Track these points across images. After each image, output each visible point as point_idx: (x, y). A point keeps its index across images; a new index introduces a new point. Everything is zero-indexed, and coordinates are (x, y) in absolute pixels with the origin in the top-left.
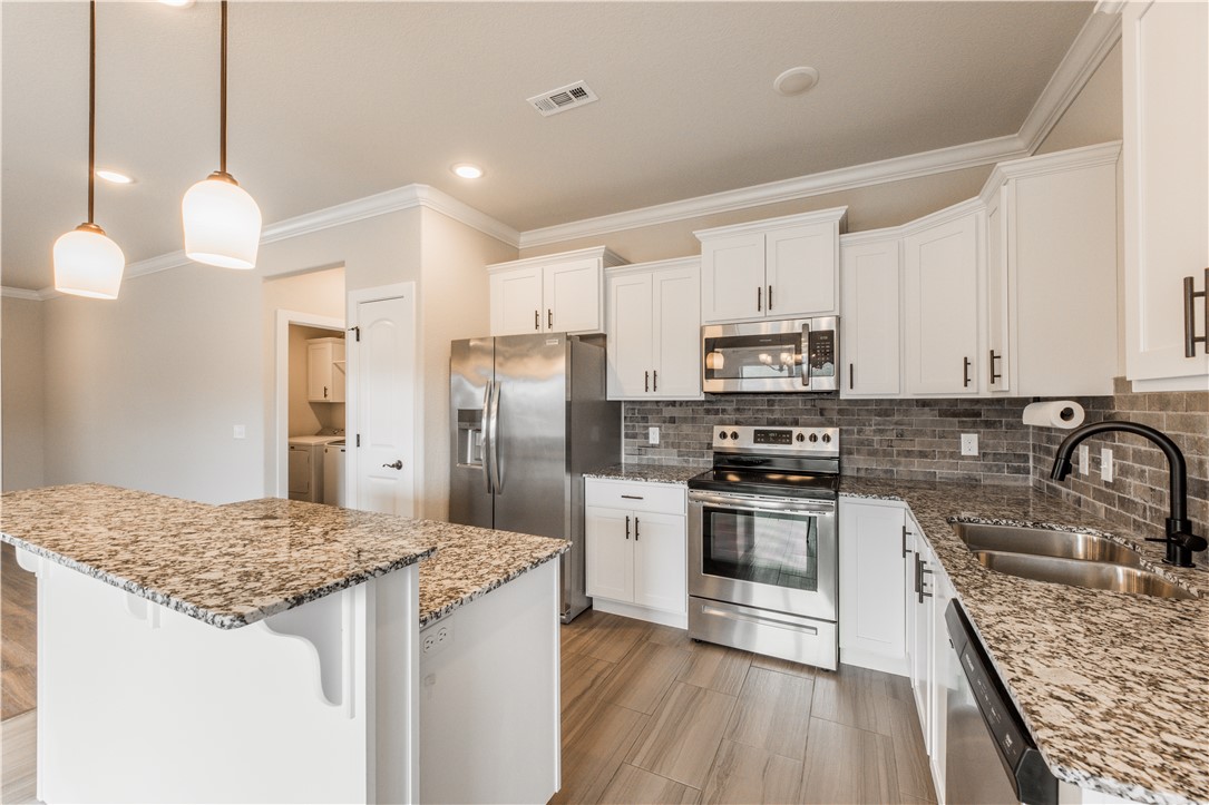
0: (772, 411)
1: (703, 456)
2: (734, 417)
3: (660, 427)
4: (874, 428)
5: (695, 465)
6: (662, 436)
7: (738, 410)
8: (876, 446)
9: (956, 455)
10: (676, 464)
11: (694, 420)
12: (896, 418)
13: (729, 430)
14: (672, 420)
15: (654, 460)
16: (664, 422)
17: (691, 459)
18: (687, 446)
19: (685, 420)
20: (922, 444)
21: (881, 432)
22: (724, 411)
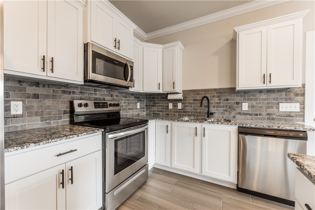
0: (96, 94)
1: (61, 118)
2: (79, 96)
3: (23, 101)
4: (123, 101)
5: (55, 125)
6: (25, 108)
7: (81, 93)
8: (124, 107)
9: (137, 109)
10: (39, 126)
11: (54, 97)
12: (128, 98)
13: (83, 102)
14: (36, 96)
15: (16, 127)
16: (28, 97)
17: (52, 122)
18: (49, 114)
19: (47, 97)
20: (132, 106)
21: (125, 103)
22: (74, 92)
